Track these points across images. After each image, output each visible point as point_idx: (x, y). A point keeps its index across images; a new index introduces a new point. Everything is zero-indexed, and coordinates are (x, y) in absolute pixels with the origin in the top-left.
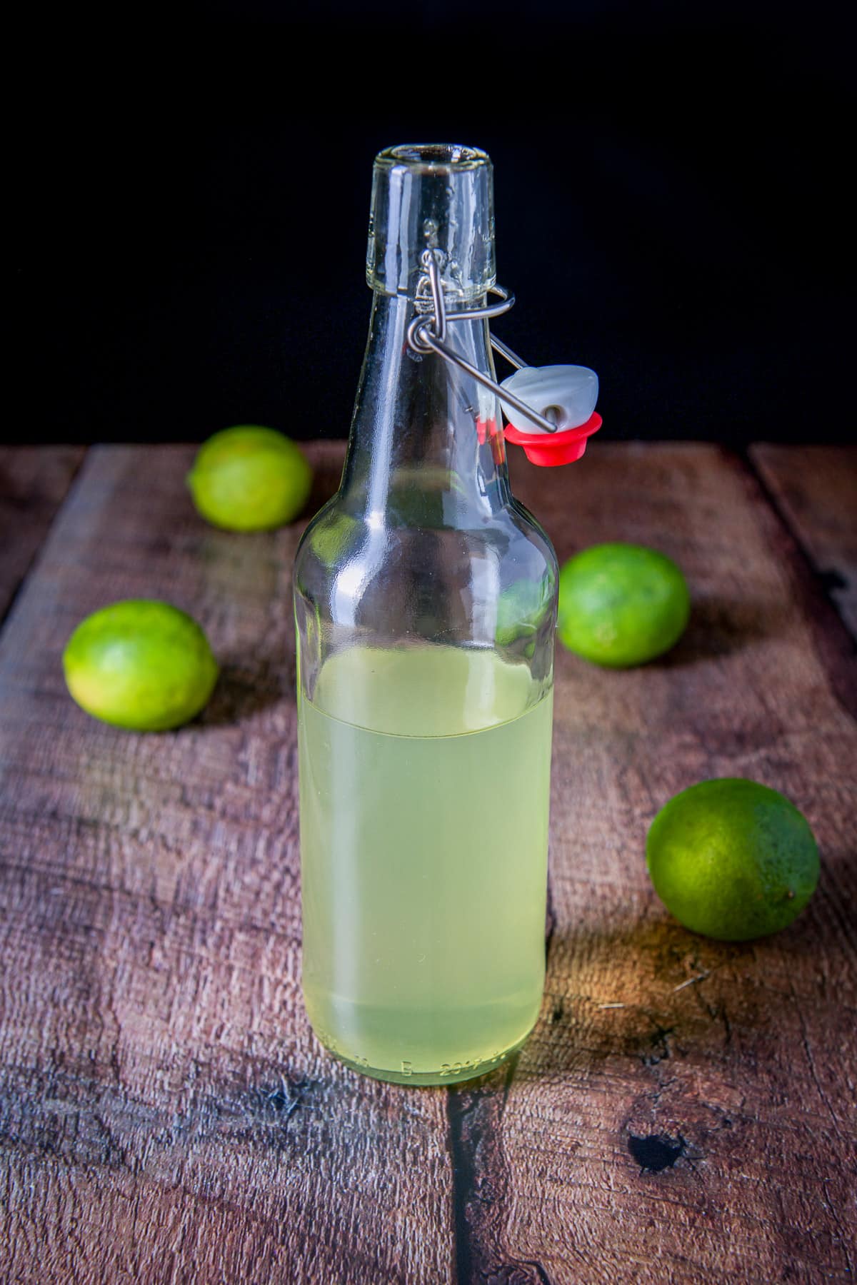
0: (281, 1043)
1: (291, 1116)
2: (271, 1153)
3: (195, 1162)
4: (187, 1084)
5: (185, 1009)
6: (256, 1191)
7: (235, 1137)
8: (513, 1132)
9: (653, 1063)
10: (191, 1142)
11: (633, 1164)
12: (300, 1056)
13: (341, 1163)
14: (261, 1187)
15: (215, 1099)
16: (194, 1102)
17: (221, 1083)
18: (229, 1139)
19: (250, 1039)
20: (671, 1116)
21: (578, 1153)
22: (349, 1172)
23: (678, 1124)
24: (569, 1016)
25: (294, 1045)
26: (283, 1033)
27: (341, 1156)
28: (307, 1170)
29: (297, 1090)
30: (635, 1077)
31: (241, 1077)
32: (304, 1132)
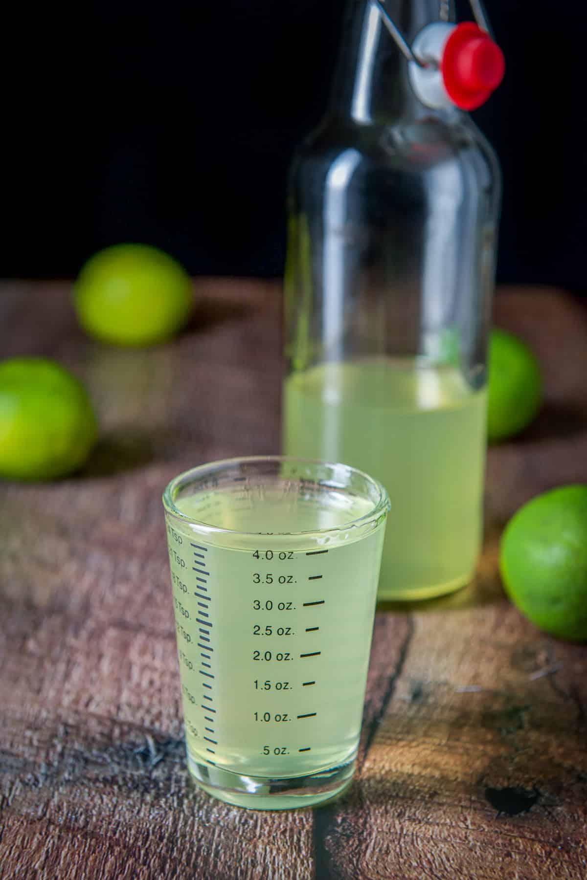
0: (148, 711)
1: (156, 766)
2: (135, 795)
3: (60, 800)
4: (56, 741)
5: (56, 685)
6: (119, 823)
7: (100, 782)
8: (372, 782)
9: (509, 732)
10: (57, 786)
11: (490, 809)
12: (166, 721)
13: (204, 804)
14: (125, 820)
15: (82, 753)
16: (62, 755)
17: (89, 741)
18: (94, 783)
19: (119, 708)
20: (527, 773)
21: (436, 799)
22: (211, 810)
23: (533, 779)
24: (428, 696)
25: (160, 714)
26: (151, 704)
27: (203, 798)
28: (170, 809)
29: (162, 747)
30: (491, 742)
31: (110, 737)
32: (169, 779)
